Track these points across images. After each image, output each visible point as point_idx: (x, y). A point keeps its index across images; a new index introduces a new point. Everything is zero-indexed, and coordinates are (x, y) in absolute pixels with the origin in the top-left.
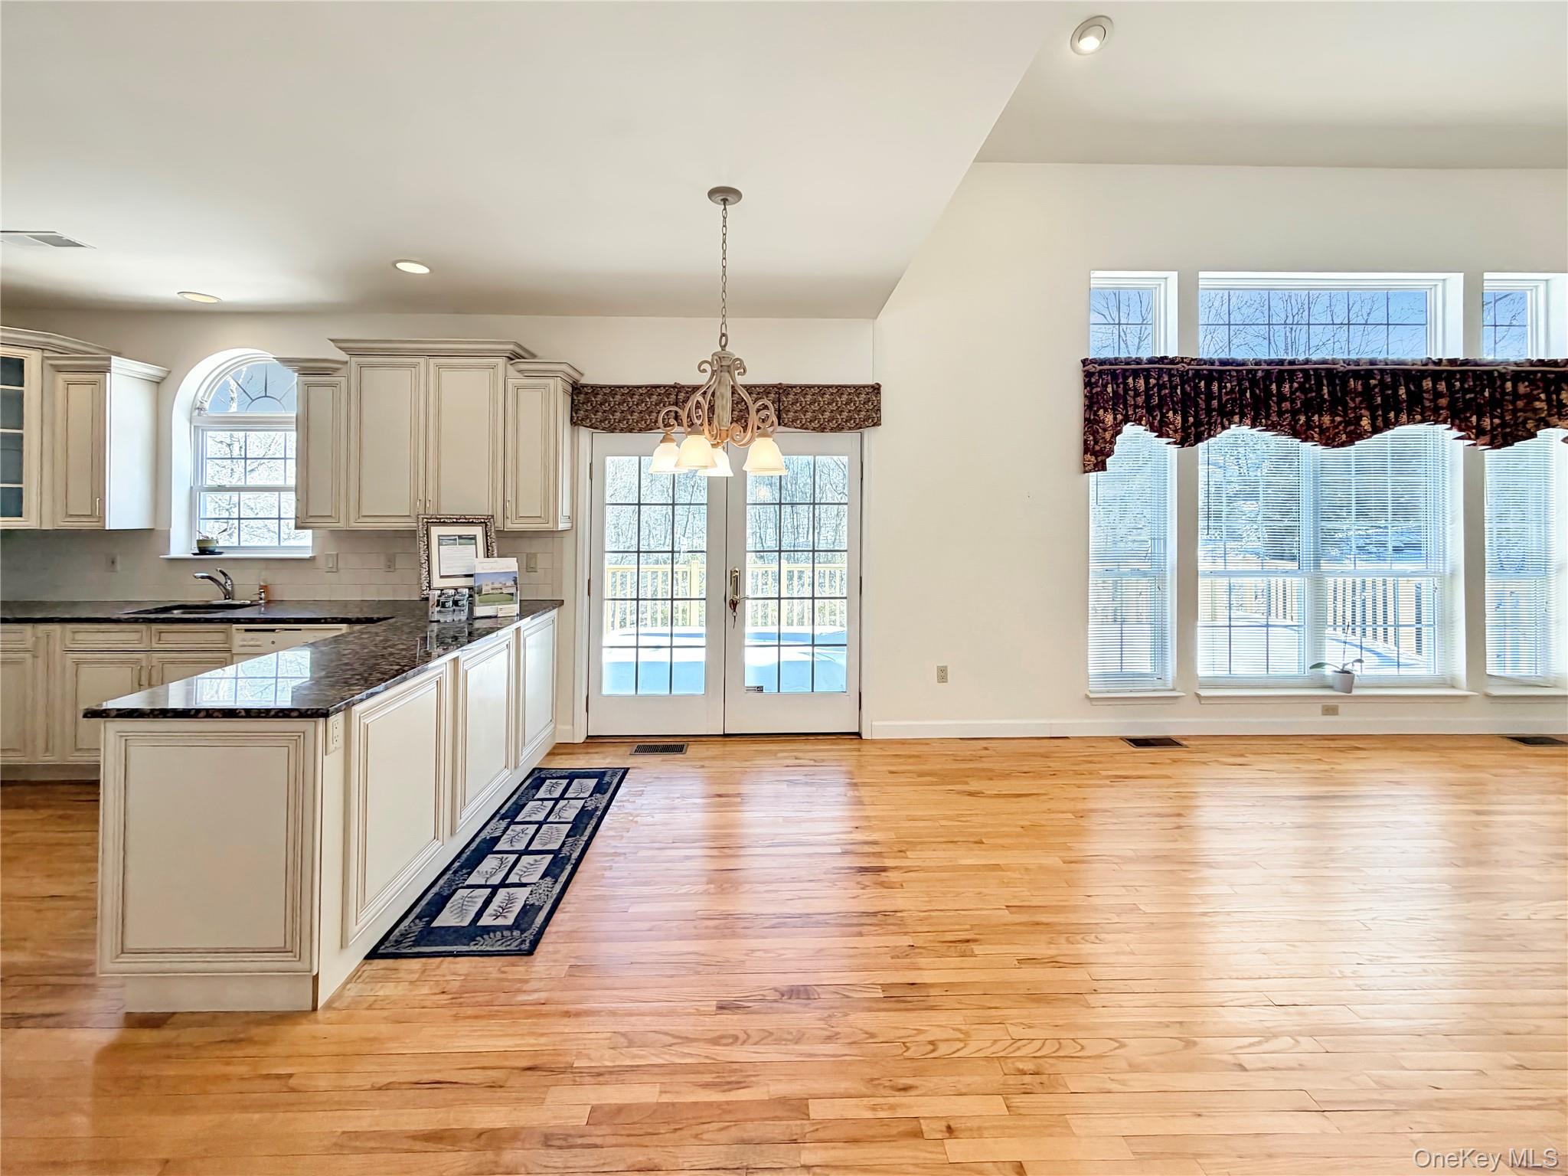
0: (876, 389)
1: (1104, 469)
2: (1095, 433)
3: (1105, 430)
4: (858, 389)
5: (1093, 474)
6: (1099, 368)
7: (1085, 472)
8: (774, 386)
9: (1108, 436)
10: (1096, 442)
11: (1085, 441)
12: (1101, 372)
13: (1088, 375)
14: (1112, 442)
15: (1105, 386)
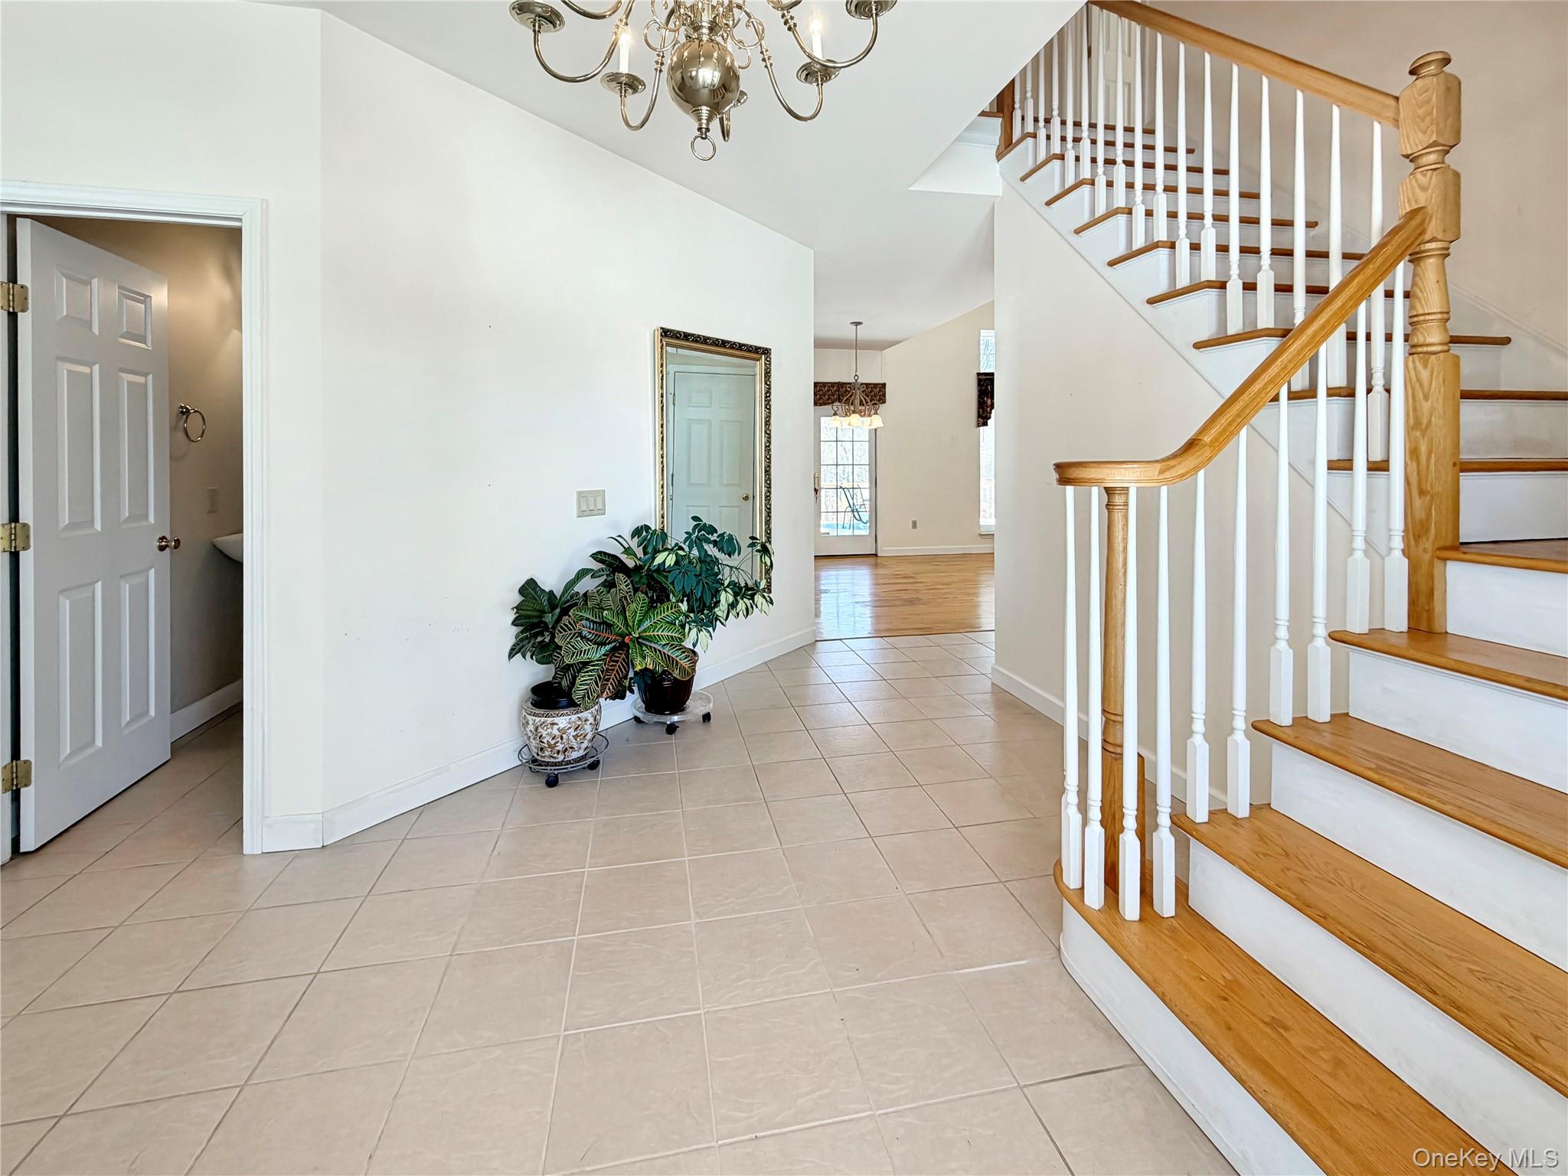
0: (884, 385)
1: (987, 425)
2: (983, 409)
3: (987, 407)
4: (876, 385)
5: (981, 428)
6: (984, 377)
7: (979, 426)
8: (836, 383)
9: (988, 409)
10: (983, 413)
11: (979, 412)
12: (986, 379)
13: (979, 381)
14: (990, 413)
15: (987, 387)
